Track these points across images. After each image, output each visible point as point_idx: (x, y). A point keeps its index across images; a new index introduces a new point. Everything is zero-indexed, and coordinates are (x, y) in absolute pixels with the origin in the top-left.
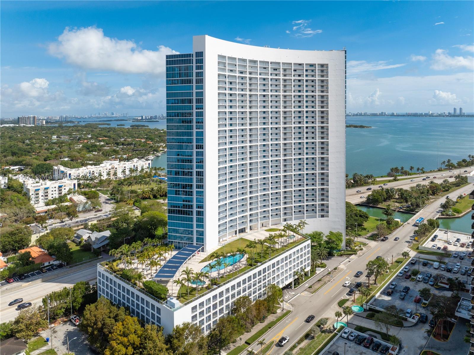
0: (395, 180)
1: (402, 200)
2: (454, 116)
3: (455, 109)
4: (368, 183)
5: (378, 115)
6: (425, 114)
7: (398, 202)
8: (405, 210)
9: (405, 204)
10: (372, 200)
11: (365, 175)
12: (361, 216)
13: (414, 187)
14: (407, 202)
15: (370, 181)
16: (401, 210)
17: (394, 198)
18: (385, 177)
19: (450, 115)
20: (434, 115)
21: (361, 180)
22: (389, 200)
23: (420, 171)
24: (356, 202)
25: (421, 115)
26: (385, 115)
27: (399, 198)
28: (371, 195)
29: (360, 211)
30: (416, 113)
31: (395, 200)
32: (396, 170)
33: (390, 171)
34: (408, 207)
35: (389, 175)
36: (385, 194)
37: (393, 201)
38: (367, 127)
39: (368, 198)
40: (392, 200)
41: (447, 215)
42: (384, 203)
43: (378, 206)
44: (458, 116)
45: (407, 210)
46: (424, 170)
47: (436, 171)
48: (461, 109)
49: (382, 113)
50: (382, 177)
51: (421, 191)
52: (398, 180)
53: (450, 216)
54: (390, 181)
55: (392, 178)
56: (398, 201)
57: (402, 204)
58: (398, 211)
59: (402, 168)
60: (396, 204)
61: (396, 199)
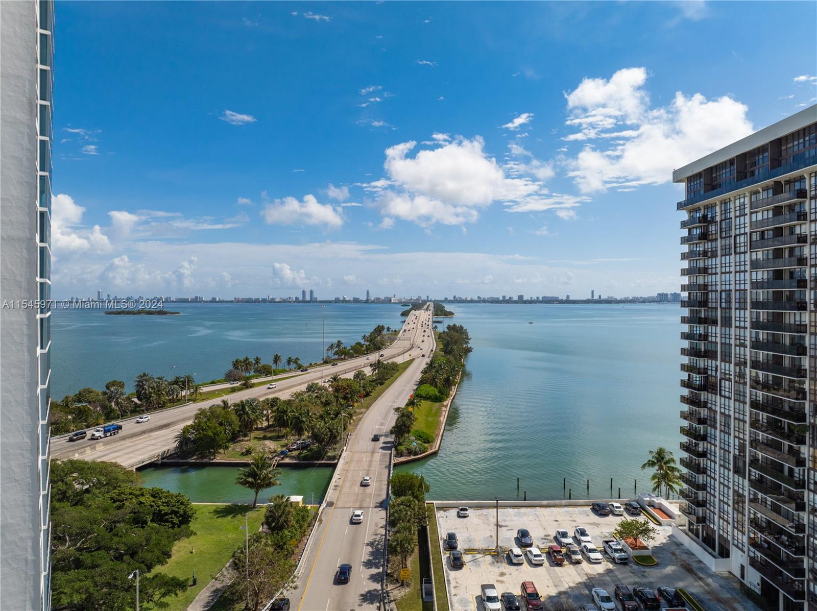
0: (247, 386)
1: (284, 431)
2: (304, 301)
3: (304, 292)
4: (179, 400)
5: (189, 302)
6: (262, 299)
7: (271, 438)
8: (298, 458)
9: (292, 440)
10: (194, 442)
11: (171, 379)
12: (159, 517)
13: (301, 394)
14: (300, 431)
15: (184, 393)
16: (287, 460)
17: (257, 429)
18: (220, 382)
19: (297, 300)
20: (276, 300)
21: (158, 392)
22: (245, 435)
23: (293, 366)
24: (141, 458)
25: (257, 301)
26: (201, 301)
27: (269, 426)
28: (192, 427)
29: (155, 494)
30: (250, 299)
31: (260, 434)
32: (245, 364)
33: (231, 367)
34: (304, 447)
35: (230, 377)
36: (234, 417)
37: (256, 438)
38: (171, 313)
39: (184, 440)
40: (253, 435)
41: (410, 452)
42: (232, 446)
43: (218, 459)
44: (308, 302)
45: (305, 458)
46: (299, 362)
47: (320, 365)
48: (311, 292)
49: (196, 297)
50: (213, 383)
51: (323, 400)
52: (252, 386)
53: (416, 454)
54: (233, 390)
55: (237, 384)
56: (269, 435)
57: (284, 441)
58: (280, 465)
59: (257, 360)
60: (267, 442)
61: (261, 429)
